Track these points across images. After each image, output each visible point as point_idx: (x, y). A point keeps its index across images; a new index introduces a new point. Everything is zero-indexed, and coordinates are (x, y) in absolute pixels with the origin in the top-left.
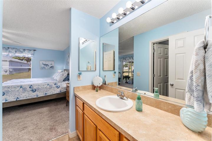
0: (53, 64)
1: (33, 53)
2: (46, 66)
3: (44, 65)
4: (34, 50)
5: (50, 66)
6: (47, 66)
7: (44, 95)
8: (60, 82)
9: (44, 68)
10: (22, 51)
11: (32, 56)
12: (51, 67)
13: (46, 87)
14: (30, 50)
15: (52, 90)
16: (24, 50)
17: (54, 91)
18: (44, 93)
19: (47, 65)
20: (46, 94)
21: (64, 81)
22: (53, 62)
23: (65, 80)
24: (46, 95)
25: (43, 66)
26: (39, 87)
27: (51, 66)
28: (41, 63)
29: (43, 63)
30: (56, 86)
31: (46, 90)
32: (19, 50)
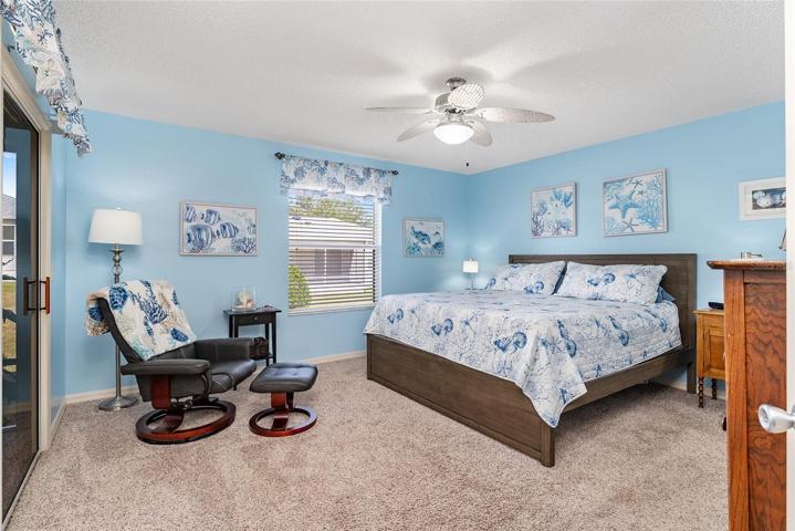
0: (441, 232)
1: (389, 185)
2: (422, 241)
3: (417, 235)
5: (434, 240)
6: (426, 241)
9: (415, 248)
11: (388, 196)
12: (437, 244)
16: (367, 171)
19: (423, 236)
22: (440, 225)
25: (414, 239)
27: (437, 239)
28: (407, 226)
29: (413, 228)
32: (353, 172)
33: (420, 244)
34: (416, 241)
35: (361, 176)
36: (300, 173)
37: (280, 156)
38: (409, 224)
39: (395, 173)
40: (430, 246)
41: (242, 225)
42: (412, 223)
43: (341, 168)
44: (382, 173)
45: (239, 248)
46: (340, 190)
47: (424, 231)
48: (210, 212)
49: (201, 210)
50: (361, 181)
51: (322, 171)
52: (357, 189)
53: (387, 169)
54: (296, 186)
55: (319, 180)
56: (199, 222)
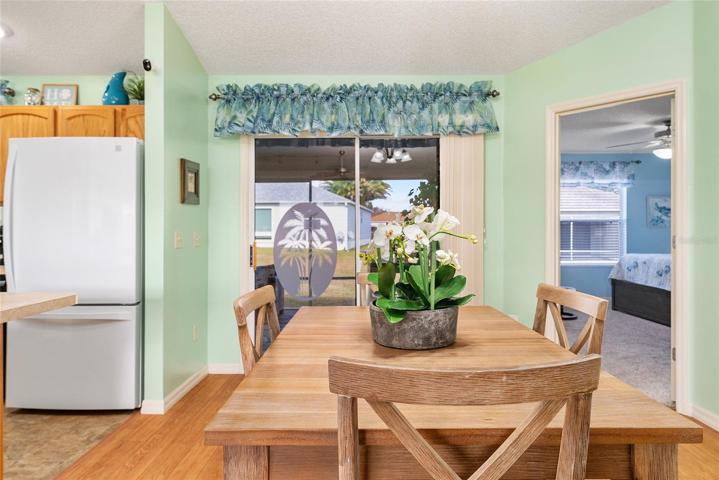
1: (633, 172)
2: (667, 215)
3: (661, 210)
9: (659, 221)
11: (631, 181)
16: (613, 165)
25: (657, 213)
28: (650, 203)
29: (656, 204)
32: (601, 167)
33: (664, 217)
34: (660, 214)
35: (608, 168)
38: (652, 201)
39: (638, 162)
42: (656, 200)
43: (592, 165)
44: (625, 164)
46: (590, 181)
47: (667, 206)
50: (607, 172)
51: (577, 169)
52: (603, 178)
53: (630, 160)
55: (574, 176)
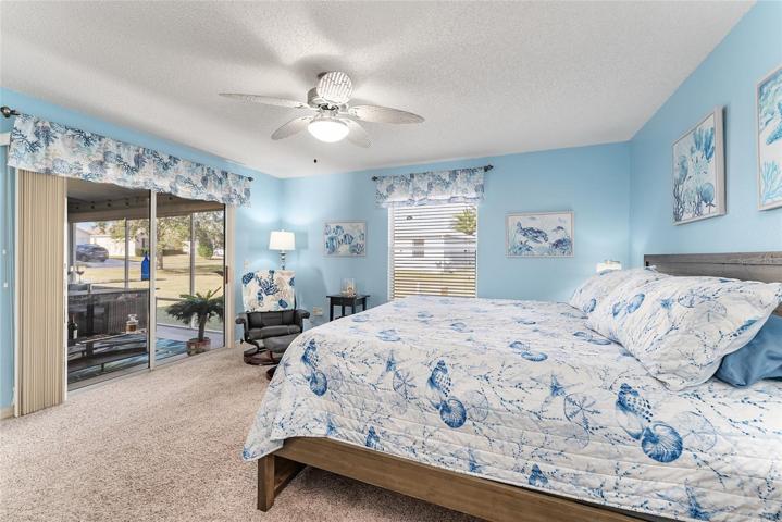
0: (567, 226)
1: (481, 182)
2: (535, 239)
3: (525, 232)
4: (486, 169)
5: (553, 238)
6: (542, 240)
7: (522, 480)
8: (675, 383)
9: (523, 248)
10: (448, 180)
11: (480, 194)
12: (558, 244)
13: (536, 407)
14: (472, 171)
15: (595, 462)
16: (454, 174)
17: (611, 479)
18: (521, 463)
19: (537, 234)
20: (536, 473)
21: (718, 376)
22: (567, 217)
23: (735, 372)
24: (538, 485)
25: (522, 238)
26: (488, 391)
27: (559, 236)
28: (510, 223)
29: (519, 224)
30: (635, 424)
31: (537, 437)
32: (439, 178)
33: (531, 243)
34: (524, 239)
36: (390, 189)
37: (375, 179)
38: (513, 220)
39: (488, 167)
40: (547, 245)
41: (356, 235)
42: (518, 219)
43: (426, 177)
45: (354, 251)
47: (536, 227)
48: (338, 227)
49: (333, 226)
50: (447, 184)
51: (409, 184)
52: (442, 193)
53: (476, 166)
54: (389, 200)
55: (405, 191)
56: (333, 234)
